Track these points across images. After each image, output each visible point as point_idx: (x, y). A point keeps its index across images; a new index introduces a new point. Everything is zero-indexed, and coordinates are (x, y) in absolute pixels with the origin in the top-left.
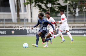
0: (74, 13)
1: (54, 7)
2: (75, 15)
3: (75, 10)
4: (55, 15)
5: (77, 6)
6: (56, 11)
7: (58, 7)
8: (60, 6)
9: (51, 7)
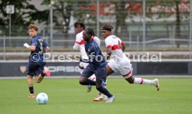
0: (65, 28)
1: (21, 13)
2: (67, 32)
3: (67, 20)
4: (23, 32)
5: (72, 12)
6: (25, 23)
7: (29, 13)
8: (34, 11)
9: (13, 12)
